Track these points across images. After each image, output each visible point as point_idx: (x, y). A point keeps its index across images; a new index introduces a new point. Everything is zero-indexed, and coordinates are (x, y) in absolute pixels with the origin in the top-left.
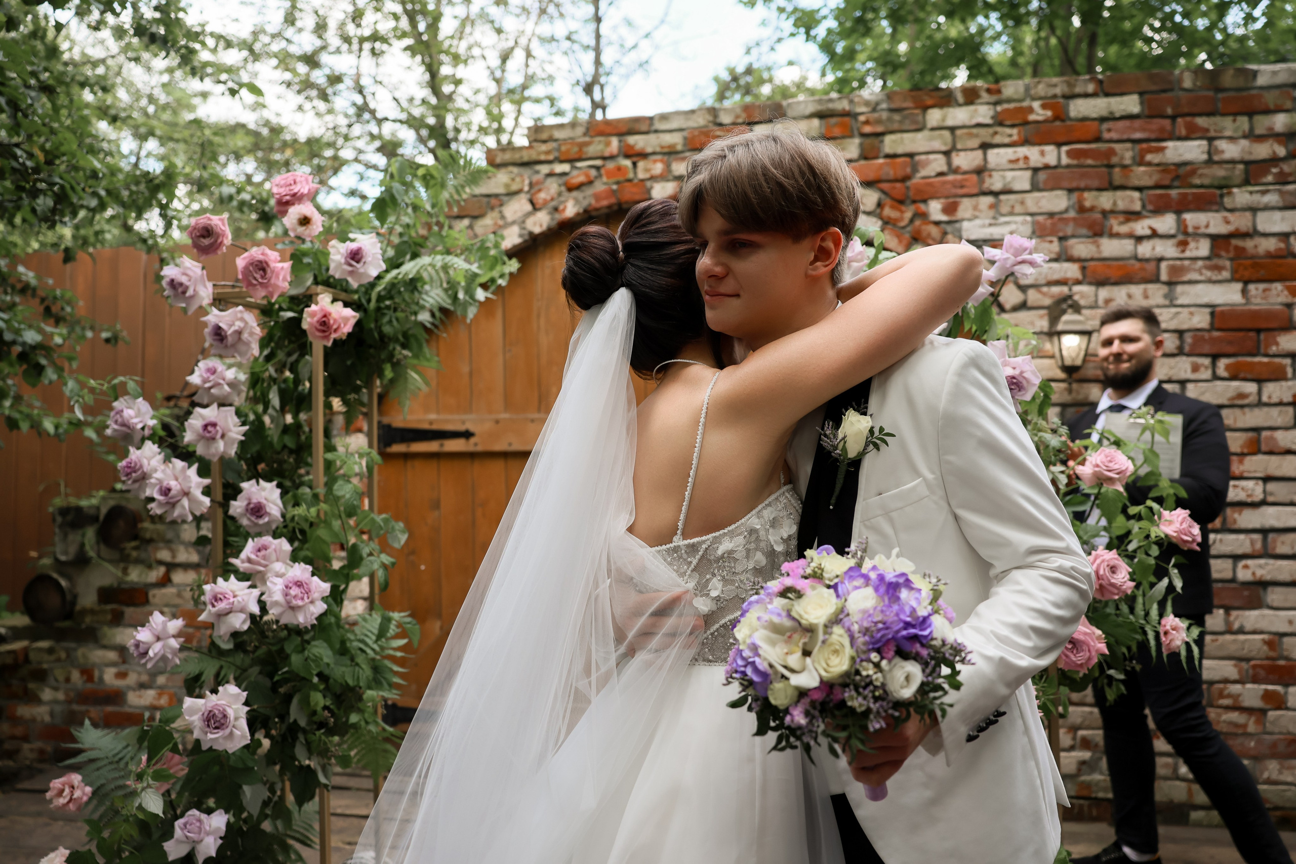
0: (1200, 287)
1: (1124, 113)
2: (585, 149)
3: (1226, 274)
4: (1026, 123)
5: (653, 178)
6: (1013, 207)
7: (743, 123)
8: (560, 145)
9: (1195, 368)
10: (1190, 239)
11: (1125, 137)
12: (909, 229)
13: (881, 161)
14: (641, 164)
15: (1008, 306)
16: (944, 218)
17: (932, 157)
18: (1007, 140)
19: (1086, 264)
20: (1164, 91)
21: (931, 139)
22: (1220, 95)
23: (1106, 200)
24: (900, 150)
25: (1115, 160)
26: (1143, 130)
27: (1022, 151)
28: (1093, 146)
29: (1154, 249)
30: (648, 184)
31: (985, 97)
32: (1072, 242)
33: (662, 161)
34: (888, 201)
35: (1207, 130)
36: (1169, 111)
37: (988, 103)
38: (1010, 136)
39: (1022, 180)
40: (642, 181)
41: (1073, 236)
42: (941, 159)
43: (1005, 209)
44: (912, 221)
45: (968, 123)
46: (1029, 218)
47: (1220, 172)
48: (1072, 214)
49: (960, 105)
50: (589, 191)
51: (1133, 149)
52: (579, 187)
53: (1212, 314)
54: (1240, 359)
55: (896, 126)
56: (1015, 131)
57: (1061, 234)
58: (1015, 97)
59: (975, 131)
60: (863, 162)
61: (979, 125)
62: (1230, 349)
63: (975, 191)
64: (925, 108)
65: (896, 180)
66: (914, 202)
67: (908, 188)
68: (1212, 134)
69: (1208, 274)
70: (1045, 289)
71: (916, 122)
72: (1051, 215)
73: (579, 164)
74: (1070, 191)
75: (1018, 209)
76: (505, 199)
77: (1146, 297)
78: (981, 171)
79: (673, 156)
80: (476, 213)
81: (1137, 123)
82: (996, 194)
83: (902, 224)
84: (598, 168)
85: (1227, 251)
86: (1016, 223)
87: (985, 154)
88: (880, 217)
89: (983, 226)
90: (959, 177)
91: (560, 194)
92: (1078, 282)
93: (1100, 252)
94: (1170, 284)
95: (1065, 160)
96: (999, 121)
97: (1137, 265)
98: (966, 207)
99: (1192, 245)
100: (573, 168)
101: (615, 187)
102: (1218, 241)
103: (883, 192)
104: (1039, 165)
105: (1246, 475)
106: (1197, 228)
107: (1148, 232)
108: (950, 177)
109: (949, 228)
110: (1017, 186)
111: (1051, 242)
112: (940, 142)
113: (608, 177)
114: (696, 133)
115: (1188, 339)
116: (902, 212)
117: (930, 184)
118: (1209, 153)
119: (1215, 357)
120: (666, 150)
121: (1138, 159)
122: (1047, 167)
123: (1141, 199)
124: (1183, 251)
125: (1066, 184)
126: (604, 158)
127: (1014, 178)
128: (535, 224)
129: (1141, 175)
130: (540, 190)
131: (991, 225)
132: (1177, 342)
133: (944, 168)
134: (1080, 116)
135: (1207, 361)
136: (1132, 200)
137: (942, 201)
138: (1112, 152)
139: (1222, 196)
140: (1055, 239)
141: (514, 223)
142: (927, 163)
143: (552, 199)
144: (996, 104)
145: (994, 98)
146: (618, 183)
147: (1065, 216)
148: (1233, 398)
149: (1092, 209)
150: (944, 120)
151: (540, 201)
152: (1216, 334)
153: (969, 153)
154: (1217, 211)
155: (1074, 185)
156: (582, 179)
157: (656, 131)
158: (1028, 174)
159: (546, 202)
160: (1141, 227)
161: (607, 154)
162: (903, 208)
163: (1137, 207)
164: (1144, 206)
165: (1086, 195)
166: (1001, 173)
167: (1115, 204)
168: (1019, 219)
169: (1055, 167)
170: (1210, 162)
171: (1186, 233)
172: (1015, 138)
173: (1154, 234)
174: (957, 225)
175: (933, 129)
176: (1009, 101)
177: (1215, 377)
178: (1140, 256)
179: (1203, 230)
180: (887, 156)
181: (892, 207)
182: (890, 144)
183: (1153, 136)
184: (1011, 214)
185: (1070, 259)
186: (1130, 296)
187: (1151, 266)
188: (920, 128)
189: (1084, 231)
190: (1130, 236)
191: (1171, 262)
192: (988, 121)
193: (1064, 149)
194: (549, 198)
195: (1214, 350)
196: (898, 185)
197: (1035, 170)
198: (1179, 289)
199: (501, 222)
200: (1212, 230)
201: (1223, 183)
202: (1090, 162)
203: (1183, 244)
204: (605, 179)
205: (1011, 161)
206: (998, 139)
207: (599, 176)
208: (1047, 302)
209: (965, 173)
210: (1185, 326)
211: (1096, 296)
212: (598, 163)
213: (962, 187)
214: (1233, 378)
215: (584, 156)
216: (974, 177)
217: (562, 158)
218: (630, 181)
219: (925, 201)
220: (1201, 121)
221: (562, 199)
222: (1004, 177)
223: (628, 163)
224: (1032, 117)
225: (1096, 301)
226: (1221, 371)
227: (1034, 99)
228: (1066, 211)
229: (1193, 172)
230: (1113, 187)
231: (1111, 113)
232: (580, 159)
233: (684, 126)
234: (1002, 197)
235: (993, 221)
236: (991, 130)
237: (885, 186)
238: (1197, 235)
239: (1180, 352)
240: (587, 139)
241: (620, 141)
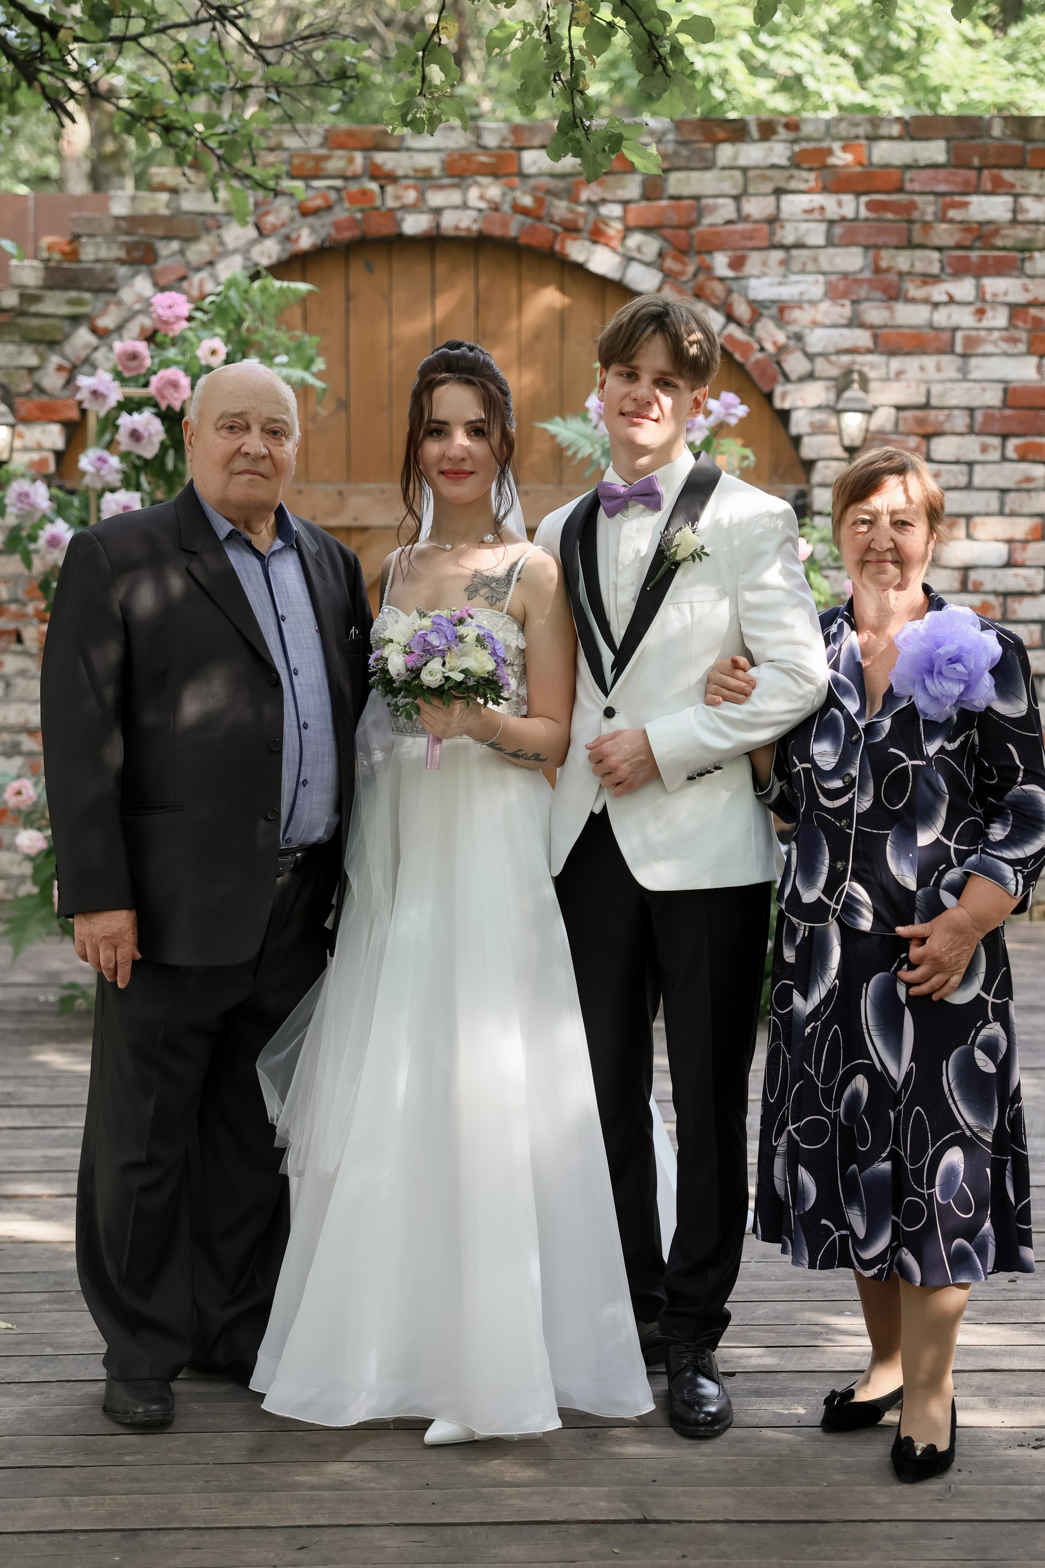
0: (995, 360)
1: (929, 162)
2: (323, 165)
3: (1022, 347)
4: (825, 167)
5: (404, 208)
6: (804, 264)
7: (512, 148)
8: (292, 157)
9: (984, 449)
10: (987, 307)
11: (928, 189)
12: (691, 284)
13: (664, 203)
14: (390, 189)
15: (793, 376)
16: (729, 273)
17: (721, 201)
18: (803, 186)
19: (879, 331)
20: (972, 138)
21: (721, 180)
22: (1029, 146)
23: (903, 260)
24: (686, 191)
25: (916, 215)
26: (947, 181)
27: (818, 199)
28: (894, 197)
29: (950, 317)
30: (399, 214)
31: (782, 133)
32: (865, 306)
33: (415, 187)
34: (669, 250)
35: (1012, 186)
36: (976, 161)
37: (785, 141)
38: (807, 181)
39: (816, 234)
40: (392, 210)
41: (867, 299)
42: (730, 204)
43: (796, 266)
44: (695, 275)
45: (762, 163)
46: (821, 278)
47: (1023, 233)
48: (867, 274)
49: (754, 141)
50: (328, 219)
51: (935, 203)
52: (315, 212)
53: (1005, 391)
54: (1030, 439)
55: (681, 163)
56: (812, 176)
57: (854, 297)
58: (815, 135)
59: (769, 173)
60: (644, 203)
61: (774, 166)
62: (1019, 429)
63: (765, 243)
64: (717, 142)
65: (680, 227)
66: (699, 253)
67: (692, 237)
68: (1018, 190)
69: (1004, 346)
70: (834, 358)
71: (704, 159)
72: (845, 275)
73: (317, 183)
74: (867, 247)
75: (810, 267)
76: (223, 219)
77: (939, 369)
78: (773, 220)
79: (429, 182)
80: (187, 235)
81: (942, 173)
82: (786, 248)
83: (684, 278)
84: (338, 190)
85: (1025, 322)
86: (806, 282)
87: (778, 201)
88: (661, 269)
89: (771, 285)
90: (748, 226)
91: (292, 220)
92: (869, 351)
93: (893, 319)
94: (965, 356)
95: (864, 213)
96: (796, 163)
97: (932, 334)
98: (754, 260)
99: (990, 313)
100: (308, 187)
101: (359, 216)
102: (1016, 310)
103: (665, 239)
104: (835, 217)
105: (1028, 563)
106: (995, 295)
107: (945, 298)
108: (740, 227)
109: (734, 286)
110: (811, 240)
111: (843, 305)
112: (730, 184)
113: (351, 203)
114: (456, 156)
115: (979, 416)
116: (685, 264)
117: (717, 234)
118: (1014, 211)
119: (1005, 437)
120: (420, 175)
121: (940, 215)
122: (843, 219)
123: (941, 261)
124: (980, 320)
125: (862, 240)
126: (345, 178)
127: (808, 231)
128: (262, 254)
129: (943, 234)
130: (267, 213)
131: (780, 284)
132: (967, 420)
133: (733, 216)
134: (883, 162)
135: (996, 441)
136: (930, 261)
137: (730, 253)
138: (913, 206)
139: (1023, 260)
140: (847, 302)
141: (235, 251)
142: (713, 209)
143: (283, 225)
144: (794, 141)
145: (791, 135)
146: (362, 211)
147: (860, 276)
148: (1019, 482)
149: (888, 270)
150: (735, 158)
151: (268, 226)
152: (1008, 412)
153: (761, 199)
154: (1017, 277)
155: (872, 241)
156: (319, 202)
157: (408, 149)
158: (823, 227)
159: (275, 228)
160: (938, 293)
161: (349, 173)
162: (686, 259)
163: (935, 269)
164: (942, 269)
165: (884, 253)
166: (795, 224)
167: (912, 265)
168: (810, 278)
169: (853, 220)
170: (1014, 222)
171: (984, 300)
172: (812, 184)
173: (951, 301)
174: (743, 282)
175: (723, 168)
176: (808, 139)
177: (1004, 459)
178: (936, 324)
179: (1001, 298)
180: (672, 198)
181: (675, 258)
182: (677, 183)
183: (957, 189)
184: (803, 272)
185: (862, 325)
186: (922, 369)
187: (945, 336)
188: (709, 165)
189: (879, 295)
190: (926, 301)
191: (967, 333)
192: (784, 162)
193: (864, 199)
194: (278, 223)
195: (1004, 430)
196: (682, 233)
197: (831, 223)
198: (974, 362)
199: (219, 249)
200: (1012, 298)
201: (1026, 245)
202: (889, 216)
203: (981, 312)
204: (346, 205)
205: (806, 211)
206: (793, 185)
207: (340, 200)
208: (835, 372)
209: (756, 222)
210: (975, 403)
211: (888, 366)
212: (338, 183)
213: (751, 238)
214: (1022, 459)
215: (321, 174)
216: (765, 227)
217: (295, 173)
218: (376, 209)
219: (710, 252)
220: (1008, 175)
221: (295, 225)
222: (797, 229)
223: (373, 186)
224: (832, 161)
225: (888, 373)
226: (1011, 453)
227: (835, 139)
228: (861, 270)
229: (996, 233)
230: (911, 245)
231: (916, 160)
232: (317, 177)
233: (442, 145)
234: (794, 252)
235: (781, 279)
236: (786, 173)
237: (668, 232)
238: (995, 304)
239: (971, 431)
240: (324, 151)
241: (365, 158)
